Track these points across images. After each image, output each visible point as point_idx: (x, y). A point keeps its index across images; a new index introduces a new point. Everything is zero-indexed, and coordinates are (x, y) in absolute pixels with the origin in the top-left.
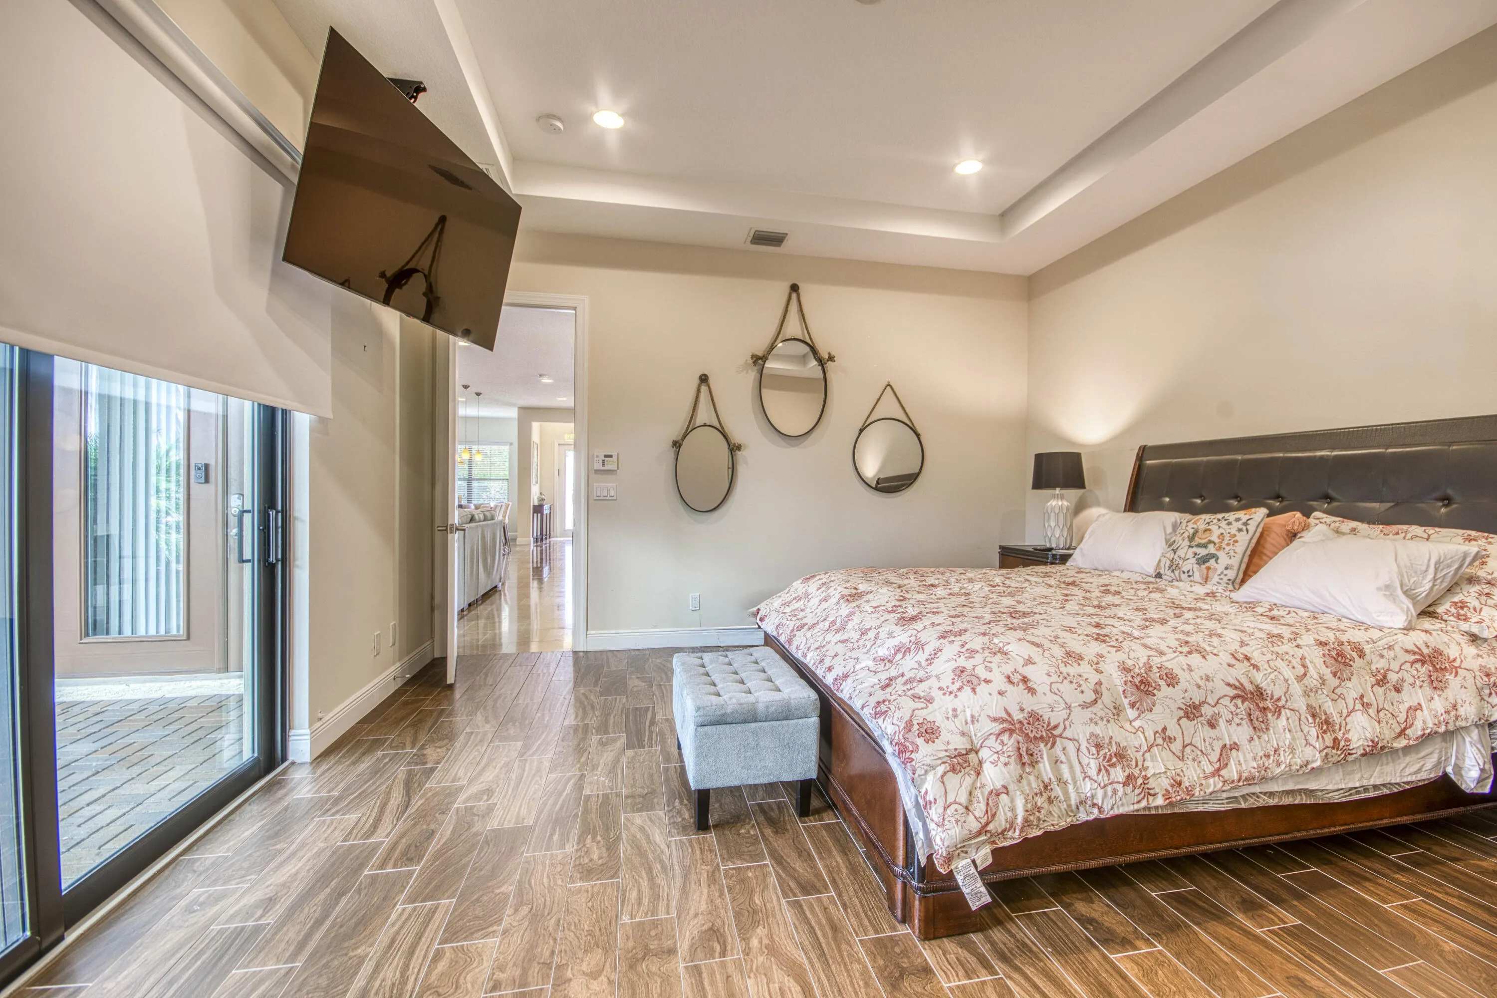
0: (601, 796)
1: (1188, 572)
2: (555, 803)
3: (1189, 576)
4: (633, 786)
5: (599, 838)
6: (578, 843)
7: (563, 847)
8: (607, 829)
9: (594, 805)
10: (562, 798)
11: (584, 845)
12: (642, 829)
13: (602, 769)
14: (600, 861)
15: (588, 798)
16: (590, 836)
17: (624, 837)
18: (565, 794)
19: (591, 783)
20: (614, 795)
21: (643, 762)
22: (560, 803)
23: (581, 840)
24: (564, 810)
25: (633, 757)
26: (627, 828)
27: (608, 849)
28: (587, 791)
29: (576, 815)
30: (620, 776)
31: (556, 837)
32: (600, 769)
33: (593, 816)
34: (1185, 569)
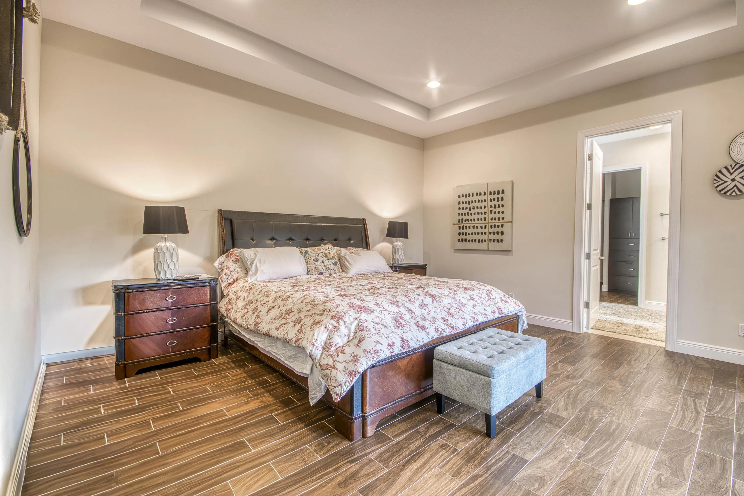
0: (575, 436)
1: (334, 269)
2: (608, 446)
3: (334, 271)
4: (550, 431)
5: (590, 416)
6: (602, 419)
7: (611, 421)
8: (583, 418)
9: (583, 433)
10: (602, 448)
11: (599, 417)
12: (566, 410)
13: (561, 454)
14: (595, 408)
15: (584, 439)
16: (595, 419)
17: (578, 411)
18: (599, 450)
19: (576, 448)
20: (567, 432)
21: (527, 443)
22: (605, 445)
23: (600, 420)
24: (603, 439)
25: (530, 451)
26: (573, 414)
27: (589, 410)
28: (583, 444)
29: (597, 432)
30: (554, 441)
31: (614, 427)
32: (563, 456)
33: (587, 426)
34: (332, 268)
